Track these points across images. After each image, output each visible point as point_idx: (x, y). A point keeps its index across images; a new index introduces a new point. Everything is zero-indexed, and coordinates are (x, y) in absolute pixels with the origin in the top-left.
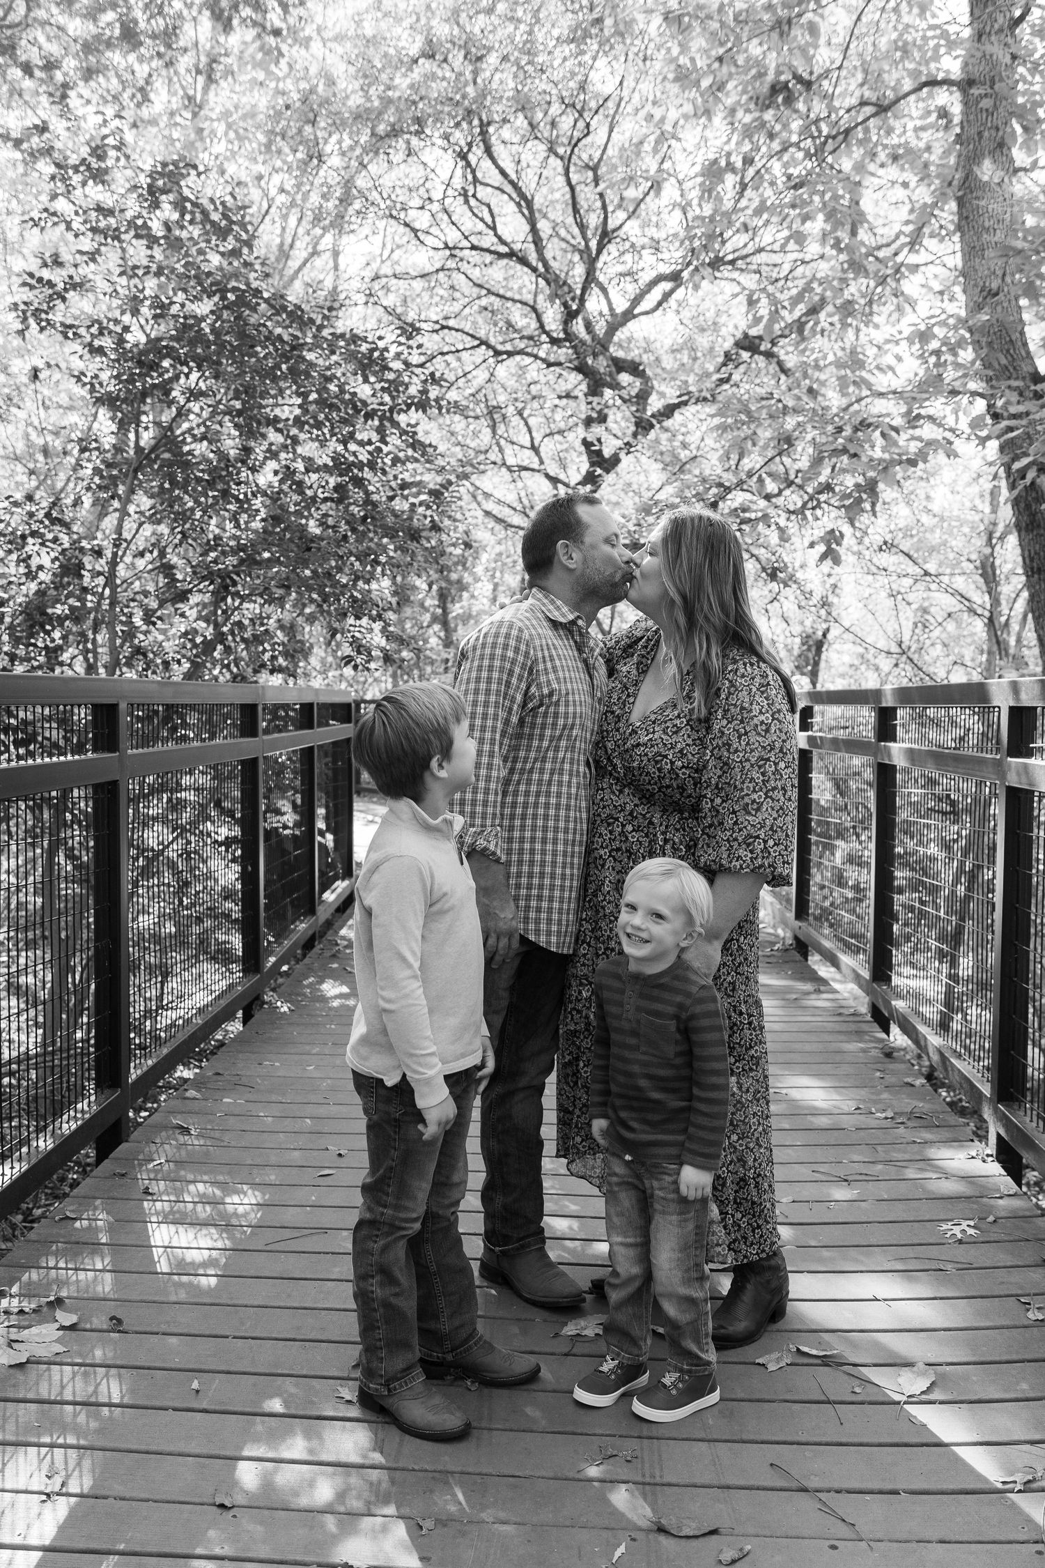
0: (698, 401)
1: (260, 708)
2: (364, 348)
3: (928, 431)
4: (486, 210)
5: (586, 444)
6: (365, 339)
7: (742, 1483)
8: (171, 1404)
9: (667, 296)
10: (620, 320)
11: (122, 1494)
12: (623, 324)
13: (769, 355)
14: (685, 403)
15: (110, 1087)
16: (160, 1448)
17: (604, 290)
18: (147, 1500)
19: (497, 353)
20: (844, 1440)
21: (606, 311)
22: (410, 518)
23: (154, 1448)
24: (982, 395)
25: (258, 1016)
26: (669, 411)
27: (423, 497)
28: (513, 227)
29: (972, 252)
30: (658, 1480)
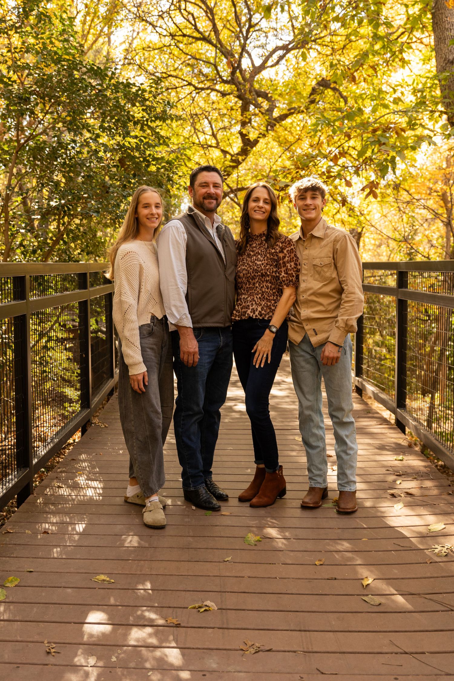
0: (299, 112)
1: (88, 275)
2: (134, 90)
3: (419, 131)
4: (190, 16)
5: (241, 133)
6: (134, 85)
7: (350, 650)
8: (72, 620)
9: (281, 58)
10: (257, 70)
11: (55, 663)
12: (259, 72)
13: (334, 89)
14: (292, 113)
15: (23, 467)
16: (70, 642)
17: (250, 55)
18: (67, 666)
19: (196, 88)
20: (397, 630)
21: (250, 65)
22: (157, 176)
23: (67, 641)
24: (445, 113)
25: (89, 430)
26: (283, 117)
27: (163, 164)
28: (204, 25)
29: (439, 40)
30: (310, 650)
